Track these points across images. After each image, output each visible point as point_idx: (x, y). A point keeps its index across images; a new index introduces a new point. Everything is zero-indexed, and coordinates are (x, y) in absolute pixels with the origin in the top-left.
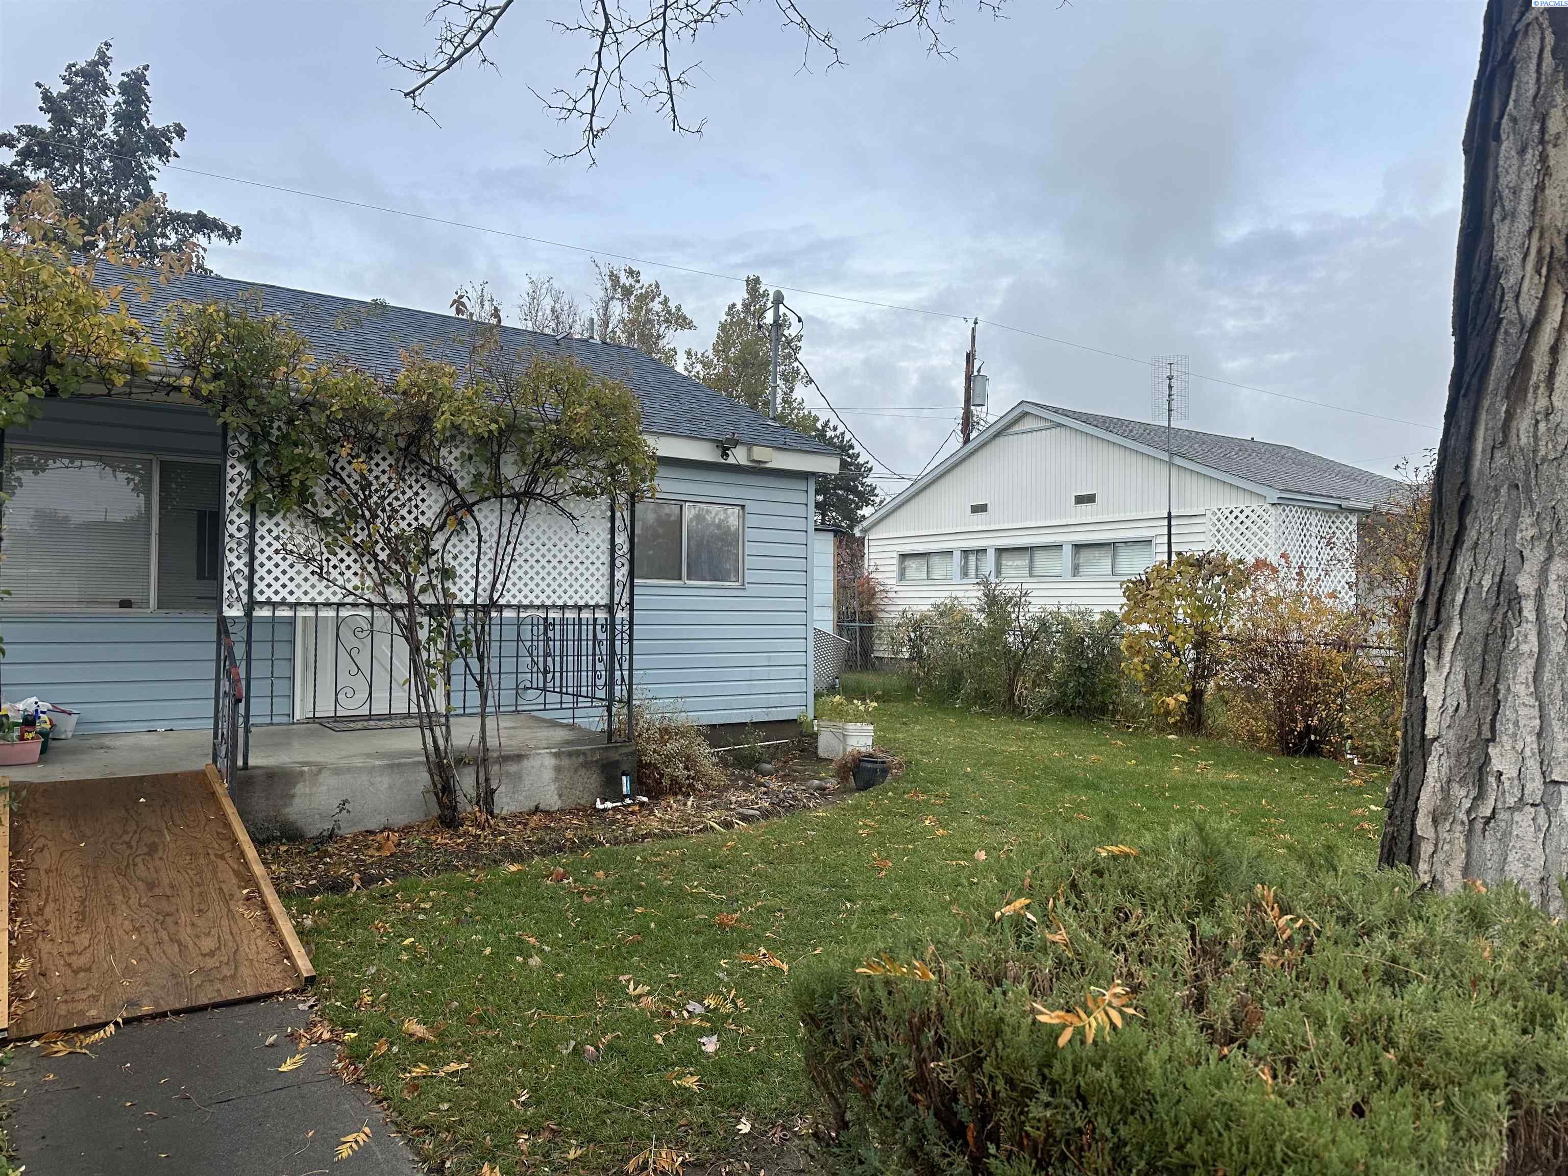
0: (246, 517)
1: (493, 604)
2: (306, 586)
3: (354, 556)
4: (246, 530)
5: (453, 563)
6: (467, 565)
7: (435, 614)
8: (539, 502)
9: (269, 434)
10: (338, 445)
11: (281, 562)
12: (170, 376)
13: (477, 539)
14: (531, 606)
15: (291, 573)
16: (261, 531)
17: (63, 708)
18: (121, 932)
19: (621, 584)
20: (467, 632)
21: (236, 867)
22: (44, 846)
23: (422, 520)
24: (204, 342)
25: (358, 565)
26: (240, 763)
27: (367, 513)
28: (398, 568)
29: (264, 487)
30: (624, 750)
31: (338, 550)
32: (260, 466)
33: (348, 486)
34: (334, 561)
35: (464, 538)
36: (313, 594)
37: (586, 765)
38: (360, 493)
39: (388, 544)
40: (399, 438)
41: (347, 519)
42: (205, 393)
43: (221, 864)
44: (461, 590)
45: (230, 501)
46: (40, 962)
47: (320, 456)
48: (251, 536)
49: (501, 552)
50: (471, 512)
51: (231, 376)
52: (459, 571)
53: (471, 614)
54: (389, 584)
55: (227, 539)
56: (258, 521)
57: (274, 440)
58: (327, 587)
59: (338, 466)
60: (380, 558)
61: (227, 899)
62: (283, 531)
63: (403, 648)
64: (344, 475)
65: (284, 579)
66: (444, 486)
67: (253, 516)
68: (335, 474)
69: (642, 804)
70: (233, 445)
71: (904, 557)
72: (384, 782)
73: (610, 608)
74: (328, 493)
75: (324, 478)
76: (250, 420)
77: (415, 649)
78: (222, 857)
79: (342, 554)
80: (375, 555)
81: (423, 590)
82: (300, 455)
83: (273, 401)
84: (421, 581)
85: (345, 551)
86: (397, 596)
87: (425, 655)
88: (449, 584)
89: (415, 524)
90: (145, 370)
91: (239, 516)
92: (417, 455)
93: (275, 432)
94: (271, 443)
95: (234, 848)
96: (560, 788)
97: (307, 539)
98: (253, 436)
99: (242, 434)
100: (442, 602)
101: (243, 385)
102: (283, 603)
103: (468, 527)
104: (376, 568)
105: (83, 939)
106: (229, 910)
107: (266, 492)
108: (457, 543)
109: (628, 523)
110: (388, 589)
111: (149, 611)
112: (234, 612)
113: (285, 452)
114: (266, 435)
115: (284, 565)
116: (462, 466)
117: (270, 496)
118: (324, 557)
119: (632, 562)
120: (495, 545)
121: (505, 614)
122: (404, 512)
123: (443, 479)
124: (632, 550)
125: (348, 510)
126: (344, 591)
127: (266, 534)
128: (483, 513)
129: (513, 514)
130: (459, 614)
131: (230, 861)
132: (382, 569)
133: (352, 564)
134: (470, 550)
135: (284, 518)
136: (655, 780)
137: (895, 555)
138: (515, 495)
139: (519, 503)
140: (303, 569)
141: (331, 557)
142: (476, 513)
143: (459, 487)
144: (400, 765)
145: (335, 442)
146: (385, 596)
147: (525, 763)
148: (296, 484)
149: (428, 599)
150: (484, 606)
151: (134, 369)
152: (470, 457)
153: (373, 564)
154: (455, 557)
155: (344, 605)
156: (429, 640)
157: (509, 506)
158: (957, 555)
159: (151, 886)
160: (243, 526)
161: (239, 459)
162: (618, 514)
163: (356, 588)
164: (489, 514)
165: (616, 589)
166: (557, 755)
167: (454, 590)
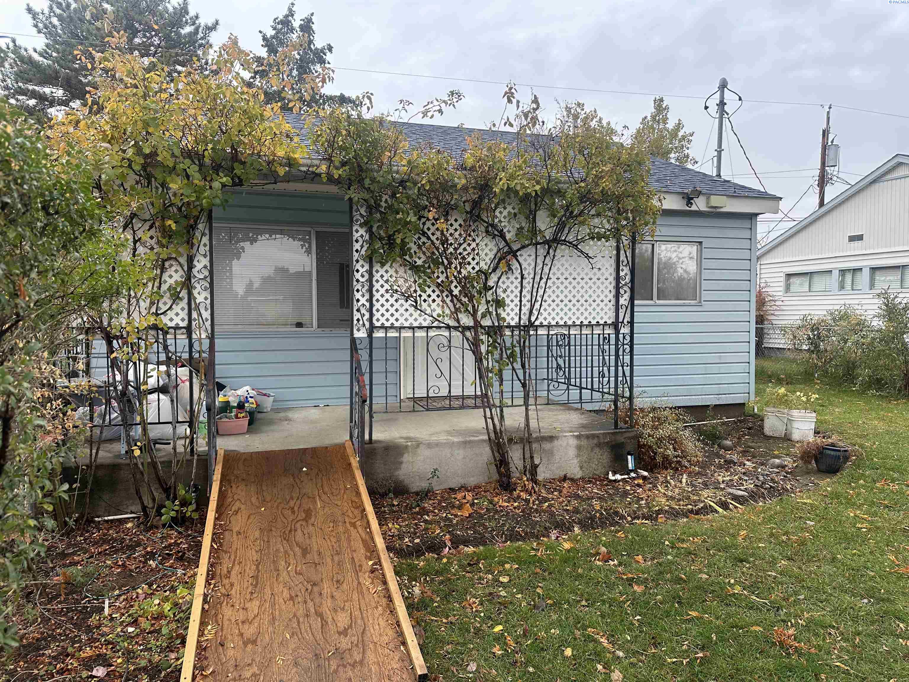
0: (367, 267)
1: (531, 324)
2: (407, 315)
3: (437, 292)
4: (367, 276)
5: (503, 295)
6: (512, 296)
7: (492, 334)
8: (563, 247)
9: (380, 206)
10: (426, 210)
11: (390, 298)
12: (313, 166)
13: (519, 277)
14: (557, 325)
15: (397, 305)
16: (377, 276)
17: (264, 392)
18: (281, 600)
19: (624, 307)
20: (513, 346)
21: (363, 535)
22: (239, 509)
23: (482, 264)
24: (334, 138)
25: (440, 298)
26: (367, 437)
27: (446, 262)
28: (466, 300)
29: (378, 245)
30: (627, 435)
31: (427, 288)
32: (374, 229)
33: (432, 241)
34: (424, 296)
35: (510, 276)
36: (411, 320)
37: (599, 445)
38: (441, 246)
39: (459, 283)
40: (466, 204)
41: (432, 266)
42: (336, 176)
43: (353, 532)
44: (508, 314)
45: (356, 255)
46: (222, 630)
47: (414, 219)
48: (370, 280)
49: (536, 286)
50: (516, 257)
51: (353, 163)
52: (508, 301)
53: (516, 333)
54: (461, 312)
55: (355, 283)
56: (374, 269)
57: (383, 210)
58: (420, 315)
59: (426, 227)
60: (454, 293)
61: (357, 570)
62: (391, 276)
63: (470, 357)
64: (429, 233)
65: (392, 310)
66: (497, 238)
67: (371, 267)
68: (424, 234)
69: (644, 478)
70: (356, 216)
71: (789, 276)
72: (460, 454)
73: (616, 325)
74: (420, 247)
75: (416, 236)
76: (366, 196)
77: (479, 360)
78: (354, 525)
79: (429, 291)
80: (451, 292)
81: (484, 316)
82: (400, 219)
83: (381, 180)
84: (482, 309)
85: (431, 289)
86: (466, 320)
87: (485, 363)
88: (500, 311)
89: (477, 268)
90: (298, 163)
91: (363, 266)
92: (479, 216)
93: (383, 204)
94: (381, 213)
95: (362, 517)
96: (580, 462)
97: (406, 281)
98: (370, 208)
99: (362, 207)
100: (496, 324)
101: (361, 169)
102: (392, 327)
103: (513, 268)
104: (452, 301)
105: (254, 606)
106: (359, 583)
107: (379, 248)
108: (506, 280)
109: (630, 259)
110: (460, 316)
111: (312, 329)
112: (361, 334)
113: (391, 218)
114: (378, 206)
115: (392, 301)
116: (509, 222)
117: (382, 251)
118: (418, 293)
119: (632, 289)
120: (531, 281)
121: (539, 332)
122: (469, 259)
123: (496, 233)
124: (632, 281)
125: (433, 260)
126: (431, 318)
127: (380, 279)
128: (523, 258)
129: (545, 257)
130: (508, 332)
131: (360, 530)
132: (455, 301)
133: (436, 298)
134: (514, 285)
135: (391, 266)
136: (650, 457)
137: (782, 274)
138: (546, 242)
139: (550, 247)
140: (404, 303)
141: (422, 294)
142: (519, 258)
143: (507, 238)
144: (470, 442)
145: (425, 208)
146: (458, 321)
147: (556, 443)
148: (398, 241)
149: (487, 322)
150: (524, 327)
151: (290, 163)
152: (515, 215)
153: (450, 298)
154: (505, 291)
155: (431, 327)
156: (488, 352)
157: (542, 251)
158: (836, 273)
159: (305, 552)
160: (365, 274)
161: (361, 225)
162: (622, 252)
163: (439, 315)
164: (528, 258)
165: (620, 310)
166: (578, 437)
167: (503, 315)
